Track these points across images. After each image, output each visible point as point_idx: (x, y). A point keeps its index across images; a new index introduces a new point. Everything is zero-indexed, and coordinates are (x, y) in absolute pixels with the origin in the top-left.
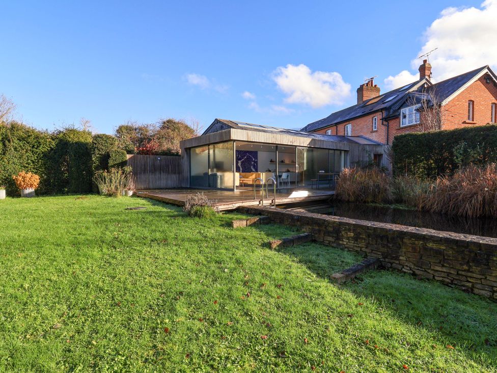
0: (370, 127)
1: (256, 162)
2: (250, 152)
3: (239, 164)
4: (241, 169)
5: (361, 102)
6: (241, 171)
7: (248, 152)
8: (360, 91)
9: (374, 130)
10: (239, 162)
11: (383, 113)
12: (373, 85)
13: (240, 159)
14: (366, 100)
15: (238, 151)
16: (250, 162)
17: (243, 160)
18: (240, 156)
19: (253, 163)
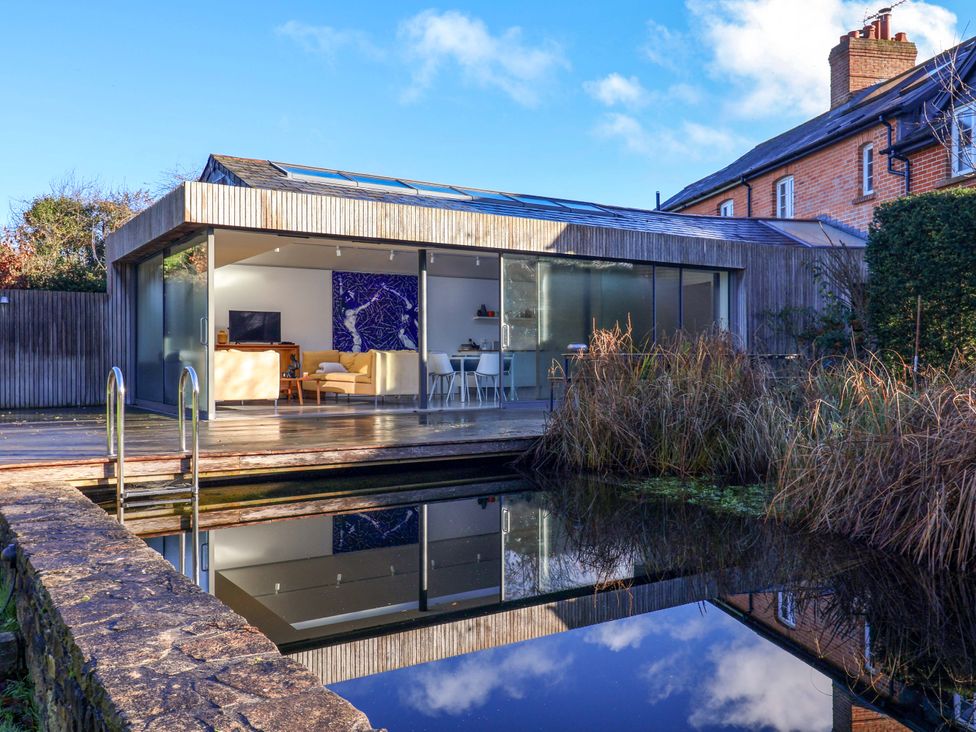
0: (853, 183)
1: (417, 317)
2: (397, 281)
3: (350, 323)
4: (357, 340)
5: (843, 98)
6: (356, 348)
7: (385, 278)
8: (840, 56)
9: (867, 192)
10: (350, 313)
11: (891, 130)
12: (891, 35)
13: (353, 305)
14: (860, 88)
15: (344, 275)
16: (393, 314)
17: (363, 307)
18: (352, 294)
19: (405, 318)
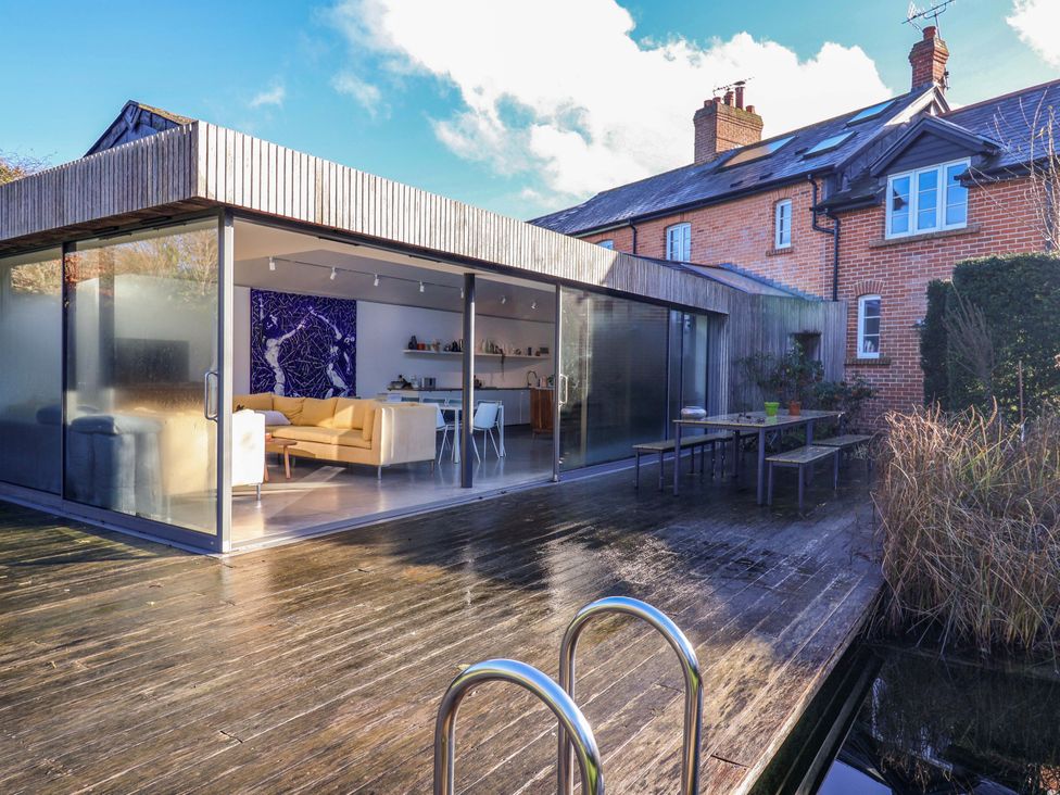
0: (765, 236)
1: (350, 348)
2: (326, 304)
3: (272, 356)
5: (709, 155)
6: (279, 387)
7: (312, 301)
8: (707, 117)
9: (778, 246)
10: (272, 343)
11: (816, 189)
12: (744, 106)
13: (275, 333)
14: (723, 150)
15: (266, 295)
16: (321, 345)
17: (288, 336)
18: (275, 319)
19: (334, 350)
